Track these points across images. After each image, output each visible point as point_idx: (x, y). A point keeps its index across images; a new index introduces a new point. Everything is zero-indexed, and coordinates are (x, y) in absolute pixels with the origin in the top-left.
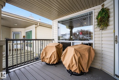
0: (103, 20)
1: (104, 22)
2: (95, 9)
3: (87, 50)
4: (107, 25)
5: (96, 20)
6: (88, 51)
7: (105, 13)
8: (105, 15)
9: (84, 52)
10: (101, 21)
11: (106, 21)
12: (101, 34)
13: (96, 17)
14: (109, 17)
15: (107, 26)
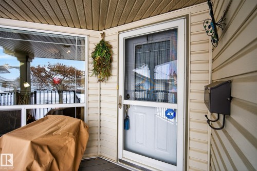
0: (104, 63)
1: (105, 67)
2: (89, 36)
3: (71, 134)
4: (108, 74)
5: (91, 60)
6: (74, 135)
7: (107, 52)
8: (107, 56)
9: (65, 141)
10: (99, 65)
11: (108, 67)
12: (99, 89)
13: (91, 52)
14: (111, 61)
15: (109, 76)
